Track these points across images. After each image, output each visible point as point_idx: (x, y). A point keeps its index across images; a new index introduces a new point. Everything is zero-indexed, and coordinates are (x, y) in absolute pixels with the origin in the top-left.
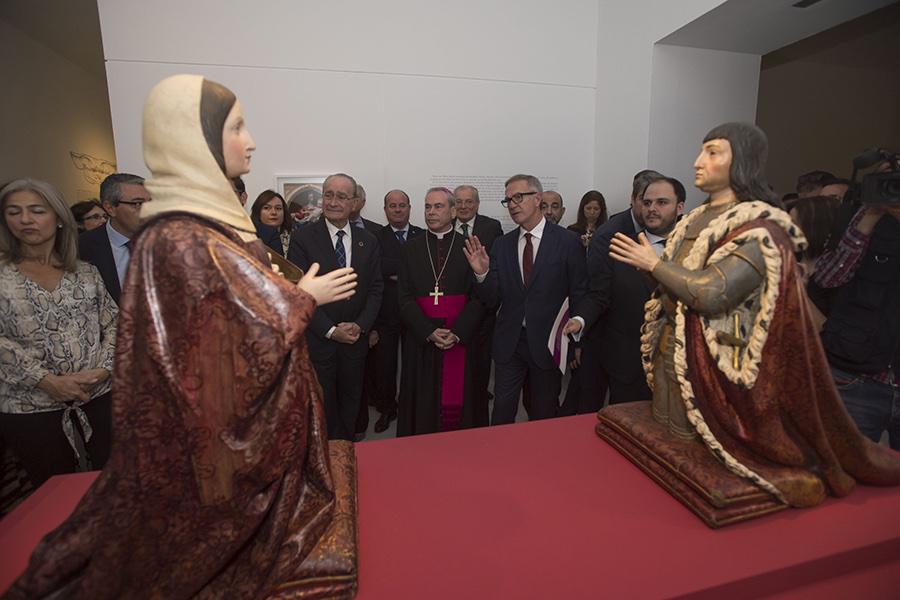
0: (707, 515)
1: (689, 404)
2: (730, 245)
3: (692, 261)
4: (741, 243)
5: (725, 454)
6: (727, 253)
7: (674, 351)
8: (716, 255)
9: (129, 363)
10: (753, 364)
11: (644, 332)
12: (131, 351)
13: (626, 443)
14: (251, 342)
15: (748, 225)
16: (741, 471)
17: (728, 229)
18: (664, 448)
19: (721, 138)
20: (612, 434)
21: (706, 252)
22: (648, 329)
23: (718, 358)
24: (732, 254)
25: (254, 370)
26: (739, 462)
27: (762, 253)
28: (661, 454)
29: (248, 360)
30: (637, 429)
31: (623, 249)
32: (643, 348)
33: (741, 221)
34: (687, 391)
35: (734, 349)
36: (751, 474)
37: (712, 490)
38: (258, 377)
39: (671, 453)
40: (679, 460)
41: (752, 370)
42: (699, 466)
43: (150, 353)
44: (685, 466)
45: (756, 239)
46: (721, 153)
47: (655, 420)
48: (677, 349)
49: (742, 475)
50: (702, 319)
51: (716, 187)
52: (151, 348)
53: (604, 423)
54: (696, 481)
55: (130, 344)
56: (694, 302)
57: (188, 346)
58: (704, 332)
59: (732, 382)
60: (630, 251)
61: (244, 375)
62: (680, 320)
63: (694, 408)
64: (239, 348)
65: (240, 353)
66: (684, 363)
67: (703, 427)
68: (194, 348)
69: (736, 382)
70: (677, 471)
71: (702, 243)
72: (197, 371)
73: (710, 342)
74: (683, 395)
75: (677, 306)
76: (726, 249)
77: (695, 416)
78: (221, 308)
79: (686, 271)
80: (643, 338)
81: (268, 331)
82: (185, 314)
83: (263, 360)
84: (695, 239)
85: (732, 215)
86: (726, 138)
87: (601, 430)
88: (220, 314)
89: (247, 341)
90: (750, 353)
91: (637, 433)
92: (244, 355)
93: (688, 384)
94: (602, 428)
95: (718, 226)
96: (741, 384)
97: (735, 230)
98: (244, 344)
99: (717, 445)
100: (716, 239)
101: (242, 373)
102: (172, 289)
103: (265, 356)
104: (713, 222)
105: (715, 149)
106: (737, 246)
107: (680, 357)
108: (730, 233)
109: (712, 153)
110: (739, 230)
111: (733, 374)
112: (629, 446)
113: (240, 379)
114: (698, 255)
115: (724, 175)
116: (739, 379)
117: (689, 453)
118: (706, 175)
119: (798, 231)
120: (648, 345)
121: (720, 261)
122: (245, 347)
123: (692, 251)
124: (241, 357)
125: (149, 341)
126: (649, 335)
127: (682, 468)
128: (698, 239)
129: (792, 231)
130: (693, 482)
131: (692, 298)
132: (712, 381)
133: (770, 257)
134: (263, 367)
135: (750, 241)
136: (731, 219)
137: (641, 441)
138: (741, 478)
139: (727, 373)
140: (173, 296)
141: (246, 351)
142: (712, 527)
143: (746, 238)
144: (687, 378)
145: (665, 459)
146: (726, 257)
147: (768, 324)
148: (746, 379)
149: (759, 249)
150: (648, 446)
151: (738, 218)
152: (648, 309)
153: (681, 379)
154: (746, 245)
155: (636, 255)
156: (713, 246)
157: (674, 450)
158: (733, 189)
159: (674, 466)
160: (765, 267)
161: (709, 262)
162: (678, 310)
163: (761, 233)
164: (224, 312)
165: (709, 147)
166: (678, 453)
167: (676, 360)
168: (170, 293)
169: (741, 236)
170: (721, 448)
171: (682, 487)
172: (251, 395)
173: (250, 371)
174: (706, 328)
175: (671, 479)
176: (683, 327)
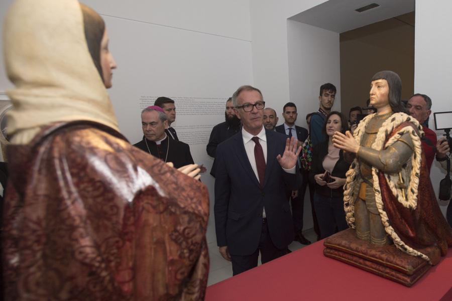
0: (406, 281)
1: (387, 224)
2: (397, 136)
3: (377, 145)
4: (402, 134)
5: (406, 246)
6: (396, 140)
7: (375, 196)
8: (391, 141)
9: (39, 274)
10: (415, 196)
11: (346, 189)
12: (41, 262)
13: (346, 255)
14: (182, 228)
15: (402, 125)
16: (415, 253)
17: (393, 127)
18: (373, 252)
19: (383, 79)
20: (336, 253)
21: (384, 140)
22: (348, 186)
23: (397, 196)
24: (398, 140)
25: (185, 251)
26: (413, 249)
27: (412, 139)
28: (373, 256)
29: (180, 244)
30: (354, 246)
31: (340, 140)
32: (345, 198)
33: (399, 123)
34: (385, 217)
35: (402, 191)
36: (419, 253)
37: (407, 266)
38: (189, 257)
39: (378, 253)
40: (384, 256)
41: (415, 200)
42: (396, 256)
43: (80, 257)
44: (389, 259)
45: (408, 132)
46: (383, 86)
47: (359, 239)
48: (376, 194)
49: (416, 255)
50: (386, 176)
51: (382, 105)
52: (81, 253)
53: (328, 247)
54: (398, 265)
55: (39, 255)
56: (384, 167)
57: (121, 243)
58: (389, 183)
59: (406, 207)
60: (343, 142)
61: (176, 258)
62: (376, 178)
63: (389, 225)
64: (171, 235)
65: (172, 240)
66: (381, 202)
67: (394, 235)
68: (128, 244)
69: (408, 207)
70: (384, 262)
71: (381, 135)
72: (131, 264)
73: (392, 188)
74: (382, 219)
75: (372, 170)
76: (395, 138)
77: (390, 230)
78: (151, 205)
79: (374, 150)
80: (345, 192)
81: (194, 217)
82: (117, 214)
83: (192, 242)
84: (376, 133)
85: (393, 120)
86: (385, 79)
87: (328, 252)
88: (151, 209)
89: (178, 228)
90: (412, 190)
91: (355, 248)
92: (176, 241)
93: (384, 213)
94: (328, 250)
95: (388, 125)
96: (411, 208)
97: (397, 127)
98: (176, 231)
99: (402, 243)
100: (389, 133)
101: (175, 256)
102: (96, 193)
103: (193, 238)
104: (384, 124)
105: (380, 85)
106: (400, 136)
107: (378, 198)
108: (394, 129)
109: (379, 87)
110: (399, 127)
111: (406, 204)
112: (350, 257)
113: (172, 262)
114: (381, 142)
115: (385, 99)
116: (410, 206)
117: (387, 251)
118: (376, 98)
119: (421, 127)
120: (348, 197)
121: (392, 144)
122: (177, 234)
123: (376, 140)
124: (173, 243)
125: (77, 246)
126: (348, 191)
127: (387, 260)
128: (379, 133)
129: (419, 128)
130: (395, 266)
131: (383, 165)
132: (394, 209)
133: (416, 141)
134: (192, 247)
135: (406, 133)
136: (394, 122)
137: (358, 252)
138: (415, 256)
139: (403, 204)
140: (100, 200)
141: (177, 237)
142: (409, 286)
143: (404, 132)
144: (384, 209)
145: (376, 258)
146: (395, 142)
147: (419, 175)
148: (413, 205)
149: (410, 136)
150: (363, 253)
151: (398, 121)
152: (349, 175)
153: (381, 211)
154: (404, 135)
155: (348, 144)
156: (388, 136)
157: (379, 251)
158: (391, 106)
159: (383, 260)
160: (414, 146)
161: (387, 145)
162: (374, 173)
163: (410, 128)
164: (154, 207)
165: (377, 83)
166: (383, 253)
167: (377, 201)
168: (95, 198)
169: (402, 131)
170: (404, 244)
171: (388, 270)
172: (182, 273)
173: (182, 253)
174: (389, 181)
175: (381, 268)
176: (378, 182)
